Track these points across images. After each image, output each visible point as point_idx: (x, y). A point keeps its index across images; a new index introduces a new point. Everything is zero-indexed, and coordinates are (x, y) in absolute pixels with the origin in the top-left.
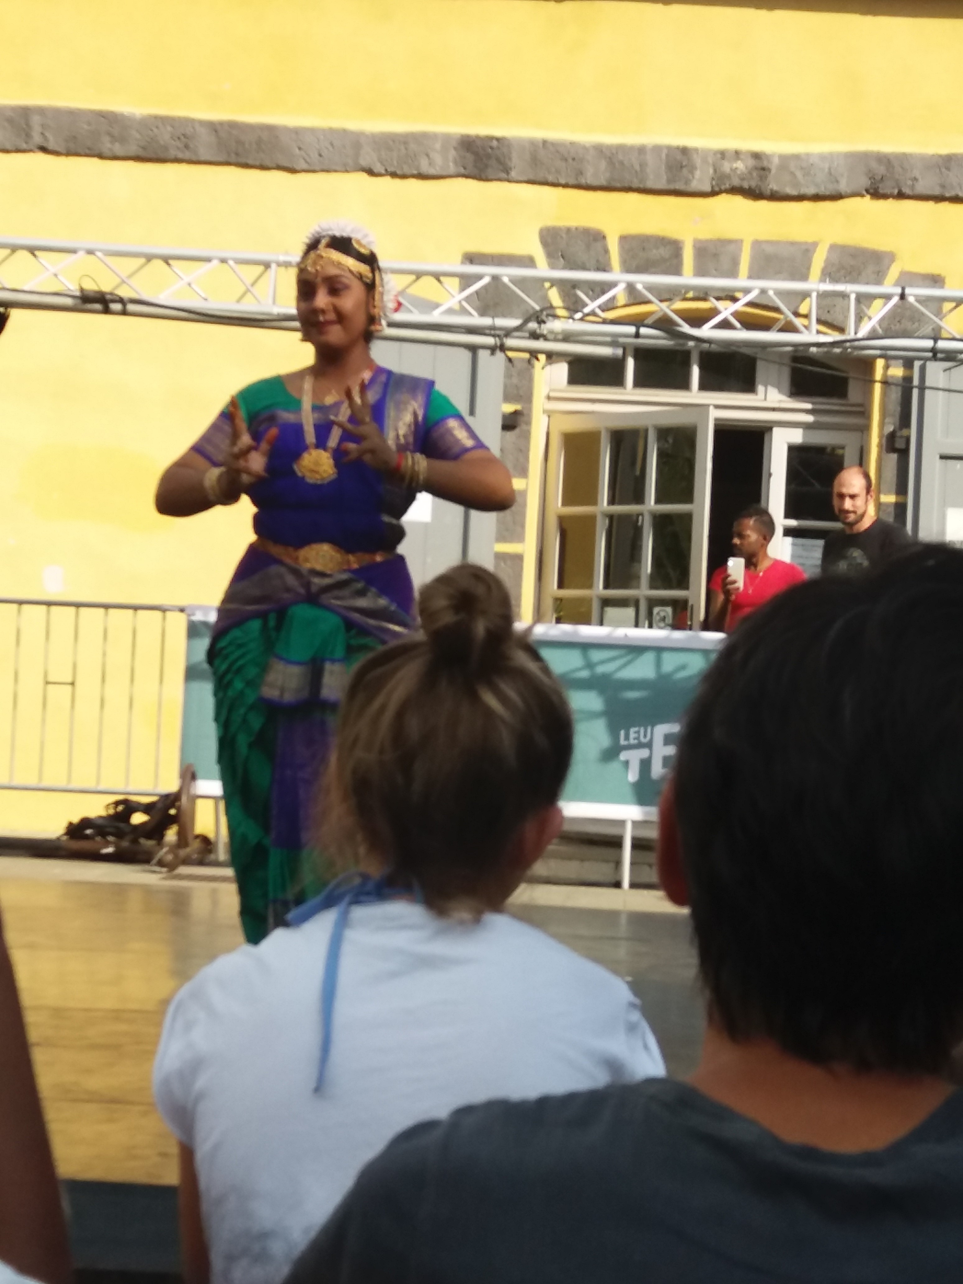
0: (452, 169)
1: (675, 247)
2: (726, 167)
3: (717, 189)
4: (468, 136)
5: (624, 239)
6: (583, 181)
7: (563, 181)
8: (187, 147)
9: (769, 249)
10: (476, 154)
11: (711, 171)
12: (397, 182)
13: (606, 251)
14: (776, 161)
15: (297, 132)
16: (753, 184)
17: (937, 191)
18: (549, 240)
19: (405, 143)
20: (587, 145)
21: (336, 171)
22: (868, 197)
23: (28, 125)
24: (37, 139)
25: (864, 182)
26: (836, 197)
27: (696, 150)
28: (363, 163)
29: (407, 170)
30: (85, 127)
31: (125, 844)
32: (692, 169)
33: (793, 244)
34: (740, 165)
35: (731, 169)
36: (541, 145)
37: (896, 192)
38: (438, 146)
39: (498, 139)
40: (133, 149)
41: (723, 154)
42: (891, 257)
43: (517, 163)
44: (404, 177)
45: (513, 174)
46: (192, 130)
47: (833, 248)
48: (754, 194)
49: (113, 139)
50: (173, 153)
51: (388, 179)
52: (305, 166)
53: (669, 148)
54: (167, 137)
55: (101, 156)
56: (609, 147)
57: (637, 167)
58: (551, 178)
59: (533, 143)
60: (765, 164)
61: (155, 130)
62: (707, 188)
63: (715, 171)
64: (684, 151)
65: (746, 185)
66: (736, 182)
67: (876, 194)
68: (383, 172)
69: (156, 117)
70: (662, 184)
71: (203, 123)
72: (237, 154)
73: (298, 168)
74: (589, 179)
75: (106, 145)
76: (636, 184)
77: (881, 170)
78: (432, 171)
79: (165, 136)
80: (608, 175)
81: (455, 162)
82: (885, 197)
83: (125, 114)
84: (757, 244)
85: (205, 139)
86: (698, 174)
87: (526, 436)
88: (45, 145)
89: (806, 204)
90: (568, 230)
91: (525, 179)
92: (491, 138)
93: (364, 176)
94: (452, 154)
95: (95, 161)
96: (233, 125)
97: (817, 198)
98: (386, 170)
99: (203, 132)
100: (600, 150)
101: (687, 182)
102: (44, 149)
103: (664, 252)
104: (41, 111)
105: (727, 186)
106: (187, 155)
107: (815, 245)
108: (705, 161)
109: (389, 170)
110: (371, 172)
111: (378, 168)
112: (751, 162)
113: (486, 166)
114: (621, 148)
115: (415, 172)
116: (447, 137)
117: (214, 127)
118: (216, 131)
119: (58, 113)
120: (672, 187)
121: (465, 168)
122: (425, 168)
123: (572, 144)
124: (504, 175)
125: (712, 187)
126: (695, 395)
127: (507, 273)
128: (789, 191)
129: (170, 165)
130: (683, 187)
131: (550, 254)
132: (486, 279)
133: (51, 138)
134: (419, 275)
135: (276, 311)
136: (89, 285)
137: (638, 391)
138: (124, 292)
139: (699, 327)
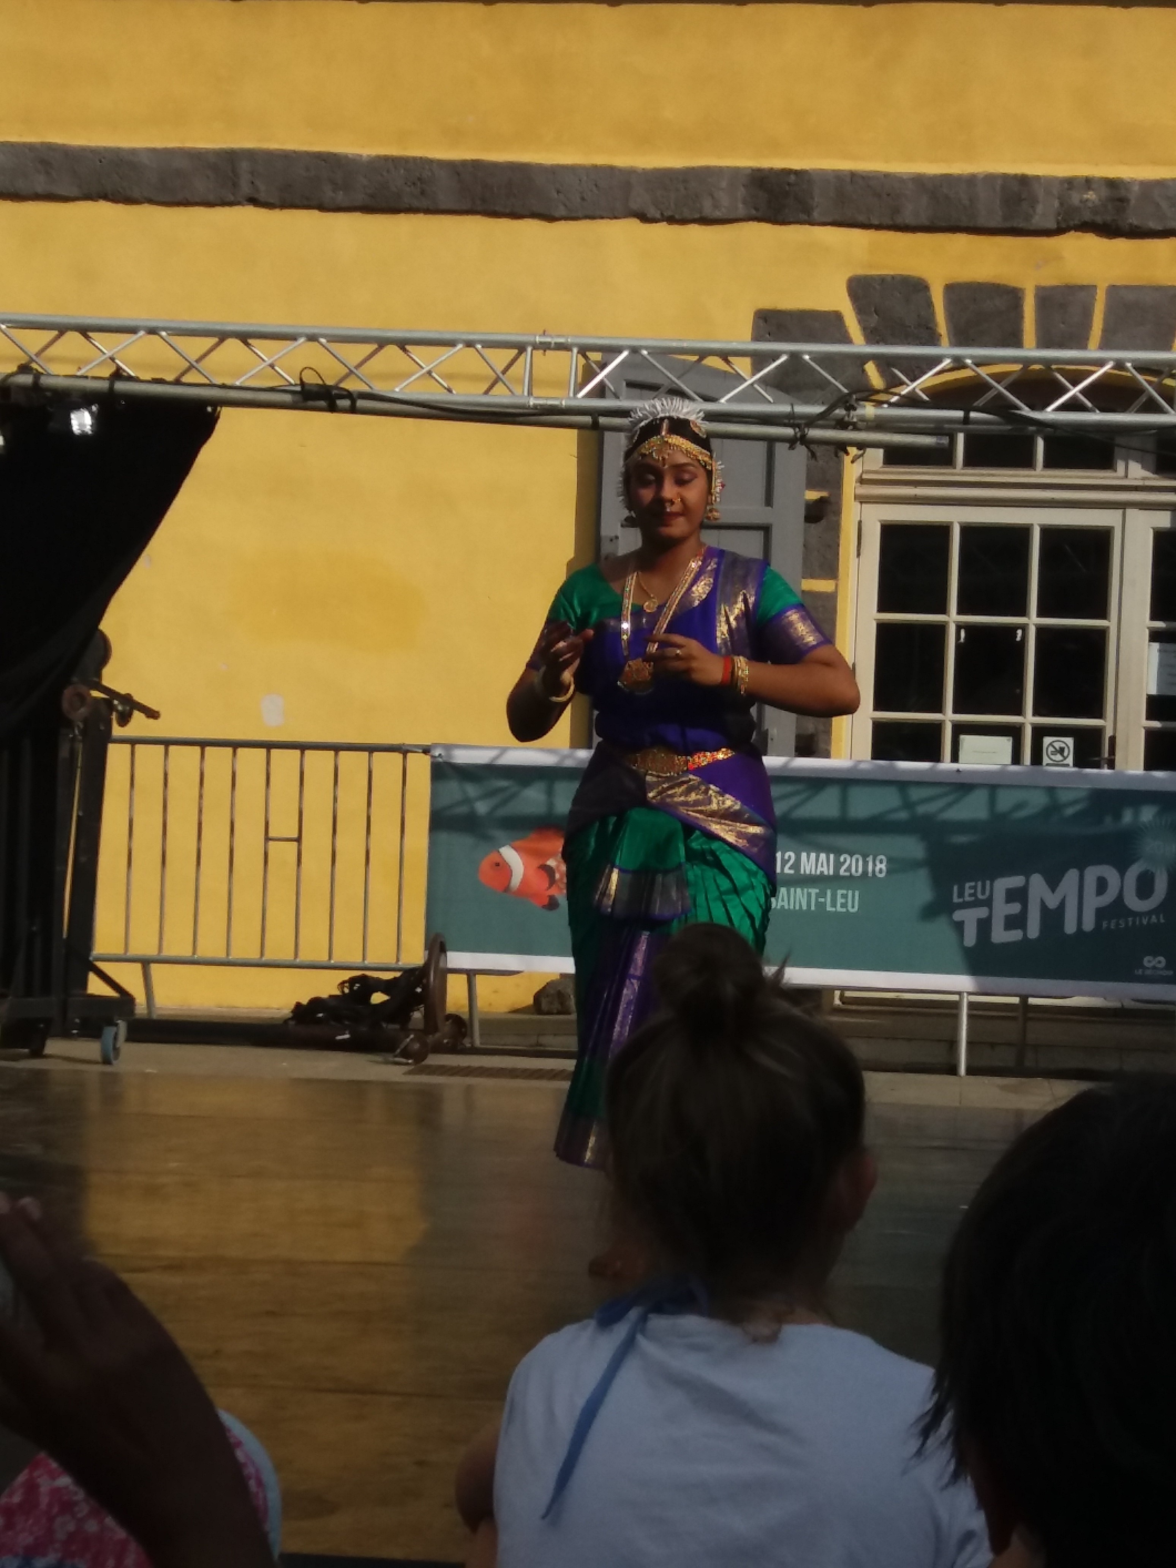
0: (741, 210)
1: (1012, 297)
2: (1075, 198)
3: (1064, 226)
4: (759, 170)
5: (951, 289)
6: (899, 221)
7: (876, 222)
8: (423, 193)
9: (1128, 296)
10: (769, 192)
11: (1056, 204)
12: (676, 227)
13: (930, 304)
15: (554, 171)
16: (1108, 218)
18: (860, 293)
19: (685, 181)
20: (905, 177)
21: (602, 218)
23: (234, 172)
24: (245, 189)
27: (1038, 178)
28: (634, 206)
29: (687, 214)
30: (302, 173)
31: (364, 1029)
32: (1033, 202)
33: (1158, 288)
34: (1091, 196)
35: (1081, 201)
36: (848, 180)
38: (724, 184)
39: (796, 173)
40: (360, 198)
41: (1070, 183)
43: (820, 201)
44: (683, 222)
45: (816, 215)
46: (430, 174)
48: (1110, 230)
49: (336, 186)
50: (406, 201)
51: (664, 225)
52: (564, 212)
53: (1005, 177)
54: (400, 182)
55: (322, 208)
56: (931, 178)
57: (967, 203)
58: (861, 218)
59: (838, 175)
60: (1123, 193)
61: (385, 174)
62: (1052, 225)
63: (1061, 204)
64: (1024, 180)
65: (1099, 219)
66: (1087, 216)
68: (658, 216)
69: (387, 159)
70: (996, 221)
71: (441, 164)
72: (482, 200)
73: (557, 215)
74: (907, 217)
75: (328, 193)
76: (964, 222)
78: (718, 214)
79: (397, 181)
80: (930, 212)
81: (745, 202)
83: (350, 156)
84: (1113, 290)
85: (445, 184)
86: (1040, 208)
87: (835, 529)
88: (256, 196)
89: (1173, 241)
90: (882, 279)
91: (830, 220)
92: (788, 172)
93: (635, 222)
94: (741, 192)
95: (316, 213)
96: (477, 165)
98: (662, 214)
99: (442, 174)
100: (920, 181)
101: (1028, 217)
102: (254, 201)
103: (999, 304)
104: (251, 155)
105: (1076, 222)
106: (424, 203)
108: (1048, 192)
109: (665, 214)
110: (644, 218)
111: (653, 212)
112: (1105, 192)
113: (782, 206)
114: (947, 179)
115: (697, 216)
116: (736, 172)
117: (456, 169)
118: (458, 174)
119: (270, 156)
120: (1008, 225)
121: (756, 209)
122: (708, 210)
123: (887, 176)
124: (804, 217)
125: (1058, 223)
126: (1039, 474)
127: (808, 350)
128: (1153, 225)
129: (402, 216)
130: (1022, 225)
131: (861, 310)
132: (783, 358)
133: (262, 187)
134: (703, 354)
135: (532, 402)
136: (311, 379)
137: (970, 471)
138: (352, 385)
139: (1043, 407)
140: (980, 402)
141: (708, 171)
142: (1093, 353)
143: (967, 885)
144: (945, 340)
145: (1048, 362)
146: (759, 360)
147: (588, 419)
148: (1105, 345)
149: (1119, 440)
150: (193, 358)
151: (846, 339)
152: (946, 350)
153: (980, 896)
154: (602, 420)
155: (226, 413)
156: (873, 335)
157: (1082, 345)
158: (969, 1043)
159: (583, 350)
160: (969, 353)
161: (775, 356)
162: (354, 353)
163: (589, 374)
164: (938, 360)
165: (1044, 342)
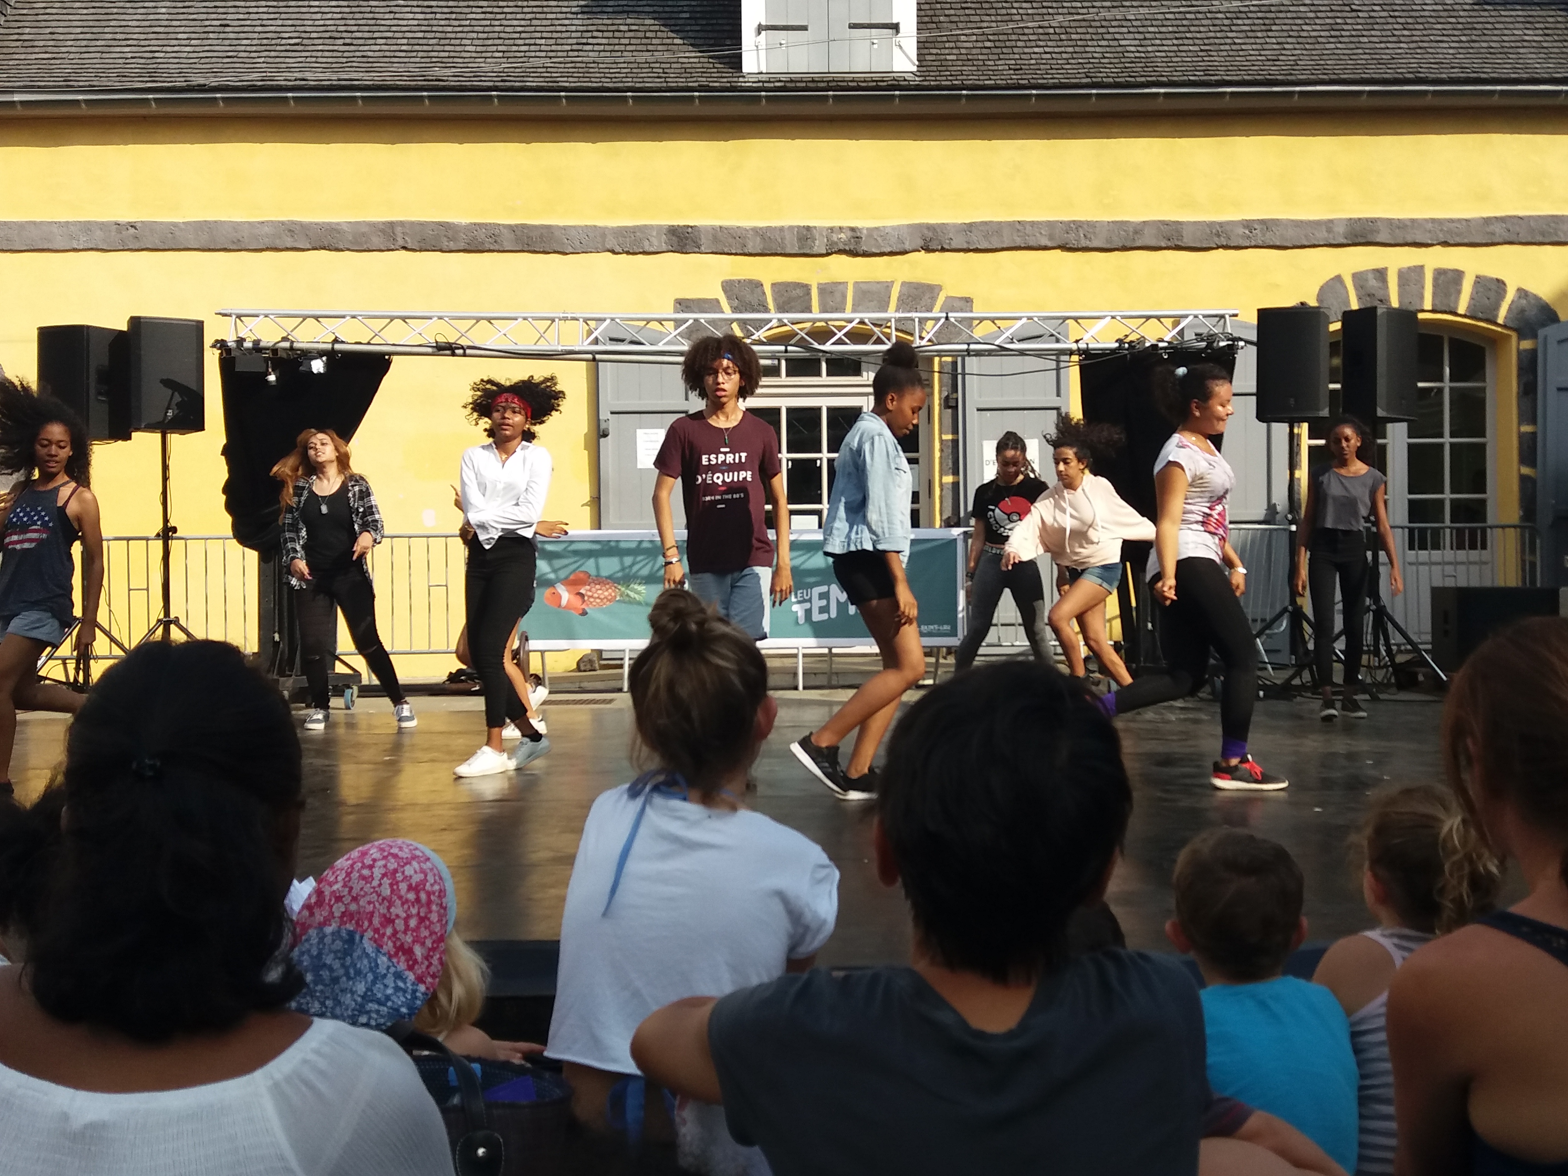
0: (664, 247)
1: (806, 288)
2: (835, 237)
3: (830, 251)
4: (673, 226)
5: (773, 285)
6: (746, 251)
7: (734, 252)
8: (495, 242)
9: (864, 287)
10: (678, 237)
11: (825, 240)
12: (631, 256)
13: (764, 293)
14: (865, 232)
15: (565, 228)
16: (852, 247)
17: (965, 246)
18: (728, 289)
19: (634, 232)
20: (748, 228)
21: (591, 252)
22: (923, 252)
23: (394, 233)
24: (401, 242)
25: (920, 243)
26: (904, 253)
27: (815, 227)
28: (608, 247)
29: (635, 250)
30: (431, 232)
32: (814, 239)
33: (878, 283)
34: (842, 235)
35: (838, 239)
36: (719, 229)
37: (940, 247)
38: (654, 234)
39: (691, 227)
40: (462, 246)
41: (832, 229)
42: (940, 288)
43: (704, 241)
44: (634, 254)
45: (703, 248)
46: (498, 231)
47: (904, 284)
48: (853, 253)
49: (449, 239)
50: (487, 246)
51: (625, 255)
52: (571, 251)
53: (799, 227)
54: (483, 236)
55: (443, 251)
56: (761, 229)
57: (779, 240)
58: (726, 250)
59: (713, 228)
60: (859, 234)
61: (475, 232)
62: (824, 252)
63: (828, 240)
64: (808, 228)
65: (847, 248)
66: (841, 247)
67: (928, 250)
68: (621, 251)
69: (475, 224)
70: (794, 250)
71: (505, 226)
72: (528, 245)
73: (567, 252)
74: (752, 250)
75: (445, 244)
76: (779, 251)
77: (930, 234)
78: (652, 249)
79: (481, 235)
80: (762, 246)
81: (666, 243)
82: (934, 251)
83: (455, 223)
84: (856, 284)
85: (507, 236)
86: (817, 242)
88: (406, 245)
89: (885, 257)
90: (739, 281)
91: (709, 251)
92: (688, 226)
93: (609, 254)
94: (664, 238)
95: (440, 254)
96: (524, 226)
97: (892, 254)
99: (505, 231)
100: (756, 231)
101: (811, 248)
102: (405, 248)
103: (799, 292)
104: (402, 224)
105: (836, 249)
106: (497, 247)
107: (893, 282)
108: (821, 235)
109: (624, 250)
110: (614, 252)
111: (617, 249)
112: (850, 234)
113: (686, 244)
114: (769, 229)
115: (641, 250)
116: (660, 227)
117: (512, 228)
118: (513, 231)
119: (412, 224)
120: (802, 252)
121: (673, 246)
122: (647, 248)
123: (738, 227)
124: (697, 250)
125: (827, 250)
126: (825, 378)
127: (703, 317)
128: (874, 250)
129: (486, 254)
130: (808, 252)
131: (729, 298)
132: (691, 322)
133: (409, 240)
134: (648, 321)
135: (560, 348)
136: (441, 339)
137: (789, 379)
138: (464, 342)
139: (824, 344)
140: (792, 342)
141: (646, 226)
142: (848, 315)
143: (799, 592)
144: (773, 311)
145: (826, 321)
146: (678, 323)
147: (590, 356)
148: (854, 311)
149: (864, 359)
150: (377, 331)
151: (723, 312)
152: (774, 315)
153: (806, 598)
154: (598, 357)
155: (395, 358)
156: (735, 310)
157: (843, 310)
158: (804, 674)
159: (586, 321)
160: (786, 316)
161: (687, 320)
162: (464, 325)
163: (590, 333)
164: (770, 320)
165: (824, 310)
